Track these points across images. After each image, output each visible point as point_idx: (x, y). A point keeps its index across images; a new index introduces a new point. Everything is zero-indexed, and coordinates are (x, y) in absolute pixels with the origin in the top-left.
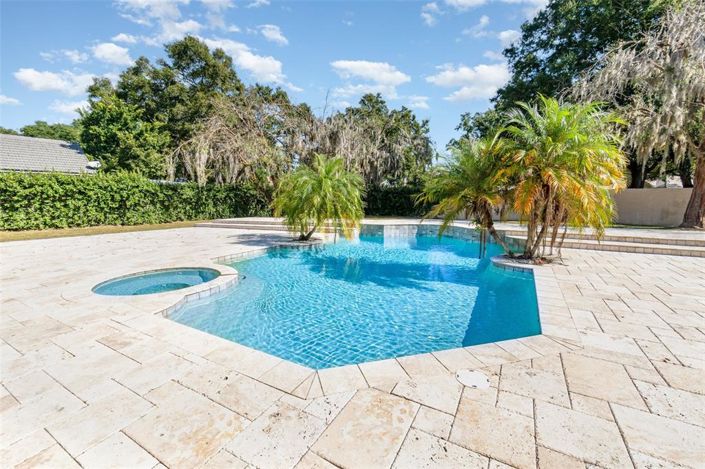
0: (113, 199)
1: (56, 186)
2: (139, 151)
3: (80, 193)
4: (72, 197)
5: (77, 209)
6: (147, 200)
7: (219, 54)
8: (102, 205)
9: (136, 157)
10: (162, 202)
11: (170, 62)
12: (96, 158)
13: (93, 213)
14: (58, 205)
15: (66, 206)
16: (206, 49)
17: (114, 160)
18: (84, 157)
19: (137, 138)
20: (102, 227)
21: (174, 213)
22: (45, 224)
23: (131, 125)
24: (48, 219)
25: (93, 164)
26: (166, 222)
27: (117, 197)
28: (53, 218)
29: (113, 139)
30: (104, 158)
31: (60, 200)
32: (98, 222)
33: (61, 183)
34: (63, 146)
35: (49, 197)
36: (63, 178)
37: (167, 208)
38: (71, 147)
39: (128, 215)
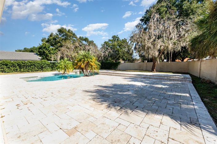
0: (40, 66)
1: (29, 63)
2: (49, 55)
3: (33, 65)
4: (32, 66)
5: (33, 68)
6: (48, 66)
7: (69, 31)
8: (38, 67)
9: (48, 56)
10: (51, 66)
11: (58, 33)
12: (41, 57)
13: (36, 69)
14: (29, 67)
15: (31, 67)
16: (66, 30)
17: (44, 57)
18: (38, 56)
19: (49, 51)
20: (38, 72)
21: (54, 69)
22: (27, 71)
23: (48, 49)
24: (27, 70)
25: (40, 58)
26: (52, 71)
27: (41, 65)
28: (28, 70)
29: (44, 52)
30: (42, 56)
31: (30, 66)
32: (37, 71)
33: (30, 63)
34: (34, 54)
35: (27, 66)
36: (30, 62)
37: (52, 68)
38: (36, 54)
39: (43, 69)
